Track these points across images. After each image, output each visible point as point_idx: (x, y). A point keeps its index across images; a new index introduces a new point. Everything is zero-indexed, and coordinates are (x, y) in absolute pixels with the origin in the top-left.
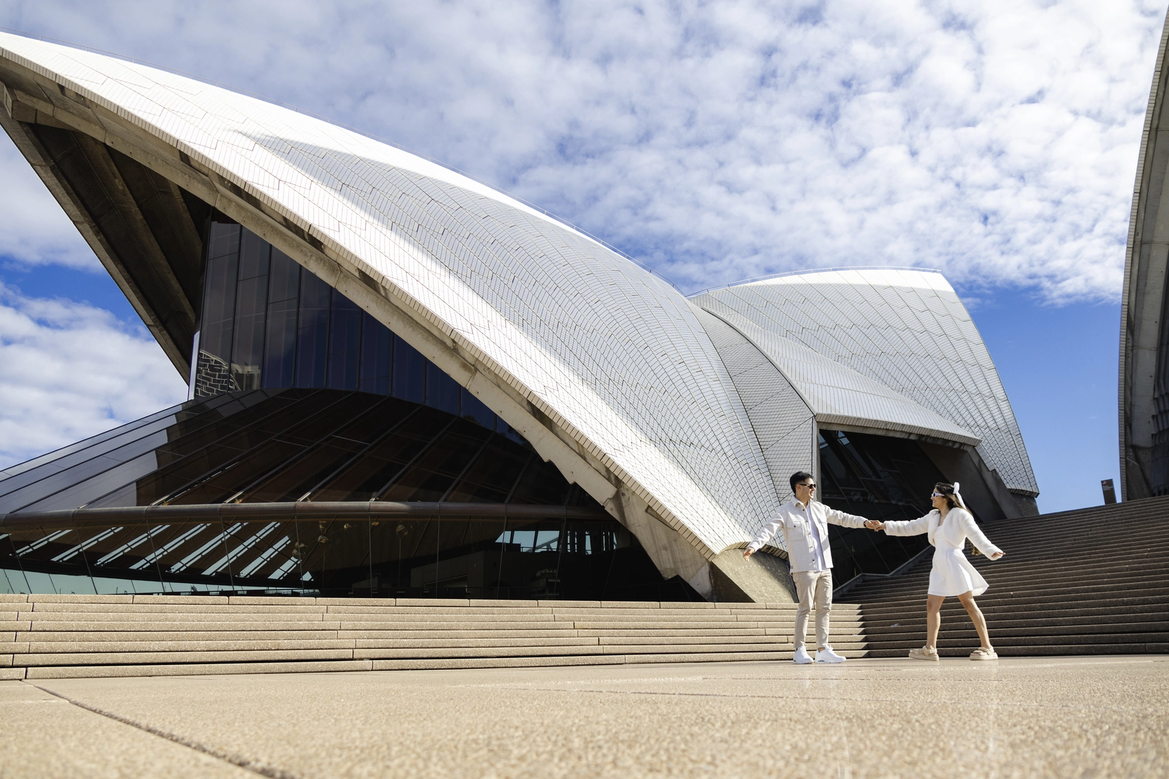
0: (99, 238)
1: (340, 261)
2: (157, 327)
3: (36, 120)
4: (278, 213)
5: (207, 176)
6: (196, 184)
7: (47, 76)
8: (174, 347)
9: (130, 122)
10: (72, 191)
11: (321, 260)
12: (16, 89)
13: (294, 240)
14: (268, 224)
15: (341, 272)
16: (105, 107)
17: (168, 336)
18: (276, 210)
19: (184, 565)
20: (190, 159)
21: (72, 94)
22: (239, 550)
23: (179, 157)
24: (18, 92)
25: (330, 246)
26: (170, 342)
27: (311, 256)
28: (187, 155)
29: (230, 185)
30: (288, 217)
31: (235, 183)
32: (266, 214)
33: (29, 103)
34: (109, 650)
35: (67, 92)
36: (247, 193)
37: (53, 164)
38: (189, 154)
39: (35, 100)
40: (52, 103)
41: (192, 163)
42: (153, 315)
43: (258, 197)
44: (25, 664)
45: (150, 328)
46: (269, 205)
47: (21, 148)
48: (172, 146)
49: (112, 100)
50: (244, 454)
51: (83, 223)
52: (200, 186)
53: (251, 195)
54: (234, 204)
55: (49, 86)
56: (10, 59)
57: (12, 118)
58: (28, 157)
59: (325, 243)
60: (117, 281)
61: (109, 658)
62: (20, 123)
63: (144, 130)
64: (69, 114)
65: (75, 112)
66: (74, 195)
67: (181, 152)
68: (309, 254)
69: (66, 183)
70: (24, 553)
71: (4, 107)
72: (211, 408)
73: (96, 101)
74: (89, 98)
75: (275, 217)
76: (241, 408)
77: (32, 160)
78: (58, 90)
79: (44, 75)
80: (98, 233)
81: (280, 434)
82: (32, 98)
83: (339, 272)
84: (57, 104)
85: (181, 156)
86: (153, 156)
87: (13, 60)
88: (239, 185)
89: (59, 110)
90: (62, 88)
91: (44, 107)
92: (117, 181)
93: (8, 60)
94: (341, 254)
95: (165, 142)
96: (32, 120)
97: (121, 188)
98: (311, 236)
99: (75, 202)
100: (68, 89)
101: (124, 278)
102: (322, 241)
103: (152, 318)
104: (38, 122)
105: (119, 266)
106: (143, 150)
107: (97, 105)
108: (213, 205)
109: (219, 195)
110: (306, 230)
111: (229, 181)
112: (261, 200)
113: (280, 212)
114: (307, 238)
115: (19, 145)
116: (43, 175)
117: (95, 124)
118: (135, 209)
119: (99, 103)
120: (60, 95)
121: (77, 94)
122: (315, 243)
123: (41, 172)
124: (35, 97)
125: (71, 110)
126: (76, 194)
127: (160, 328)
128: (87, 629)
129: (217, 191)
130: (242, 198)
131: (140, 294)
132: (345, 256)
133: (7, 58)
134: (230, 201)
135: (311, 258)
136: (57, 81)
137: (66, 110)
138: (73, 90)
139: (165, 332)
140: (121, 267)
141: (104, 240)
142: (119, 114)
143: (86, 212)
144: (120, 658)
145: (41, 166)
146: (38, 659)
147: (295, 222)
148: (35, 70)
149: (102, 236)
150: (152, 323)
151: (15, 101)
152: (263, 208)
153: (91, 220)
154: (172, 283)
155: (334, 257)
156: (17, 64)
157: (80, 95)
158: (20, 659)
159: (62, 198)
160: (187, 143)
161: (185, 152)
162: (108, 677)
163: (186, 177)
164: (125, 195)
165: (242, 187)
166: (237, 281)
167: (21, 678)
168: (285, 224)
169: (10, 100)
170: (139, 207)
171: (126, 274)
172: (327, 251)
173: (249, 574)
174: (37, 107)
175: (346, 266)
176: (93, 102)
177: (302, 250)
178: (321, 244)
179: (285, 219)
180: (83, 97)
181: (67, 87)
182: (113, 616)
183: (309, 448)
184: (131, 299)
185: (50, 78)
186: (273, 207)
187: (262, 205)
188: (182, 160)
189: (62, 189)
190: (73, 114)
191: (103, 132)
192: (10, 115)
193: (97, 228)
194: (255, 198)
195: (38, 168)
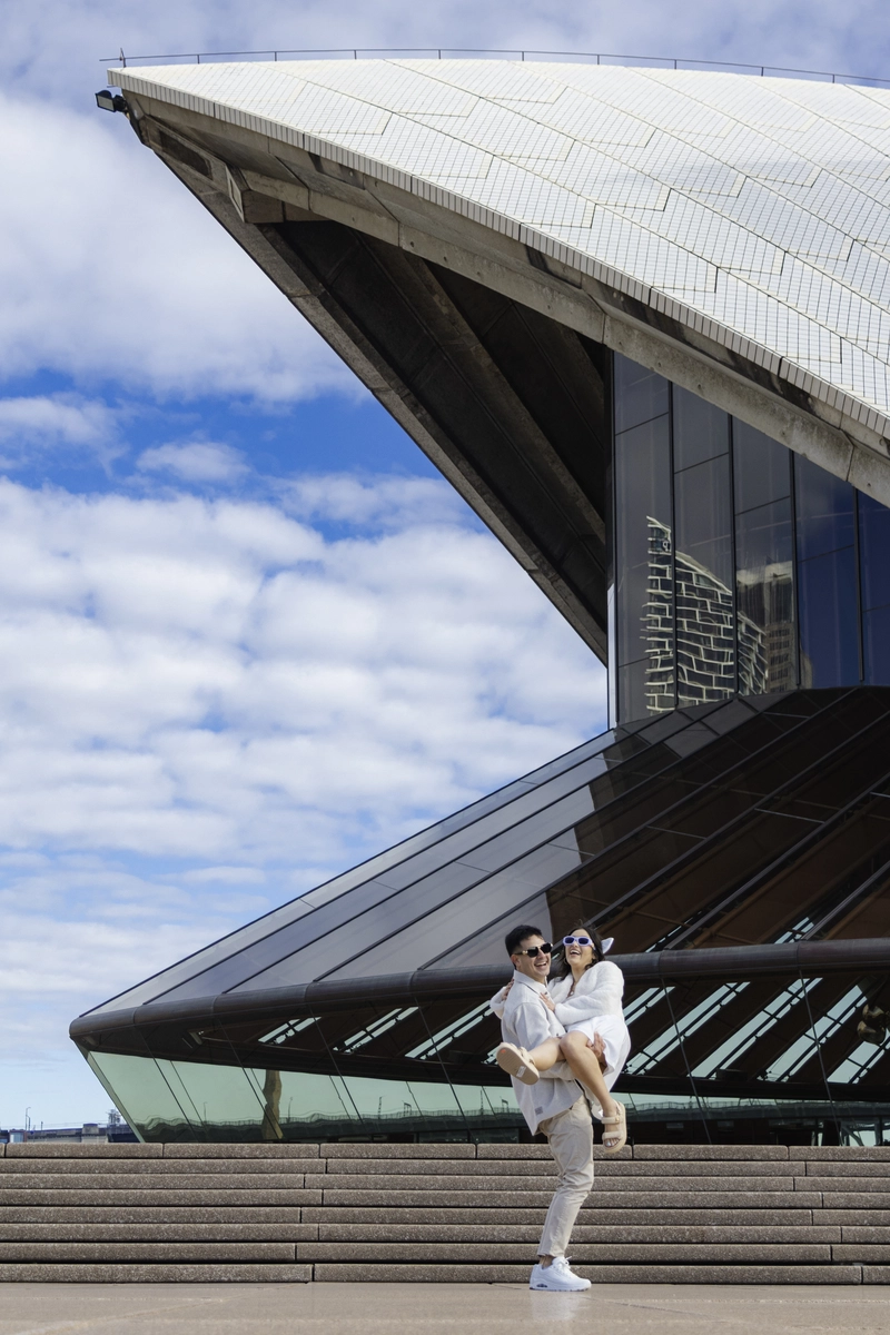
0: (419, 415)
1: (846, 426)
2: (546, 574)
3: (284, 216)
4: (717, 343)
5: (580, 288)
6: (564, 302)
7: (290, 142)
8: (582, 609)
9: (436, 205)
10: (361, 335)
11: (813, 425)
12: (246, 169)
13: (756, 391)
14: (704, 365)
15: (854, 446)
16: (390, 182)
17: (568, 589)
18: (713, 337)
19: (652, 1058)
20: (547, 259)
21: (334, 167)
22: (758, 1024)
23: (525, 258)
24: (249, 173)
25: (823, 398)
26: (574, 600)
27: (793, 420)
28: (540, 253)
29: (622, 299)
30: (736, 350)
31: (631, 294)
32: (695, 348)
33: (268, 192)
34: (431, 1239)
35: (325, 165)
36: (655, 312)
37: (323, 290)
38: (543, 250)
39: (277, 184)
40: (305, 185)
41: (551, 266)
42: (535, 552)
43: (676, 317)
44: (312, 1258)
45: (535, 576)
46: (698, 329)
47: (268, 269)
48: (511, 238)
49: (400, 166)
50: (701, 844)
51: (387, 390)
52: (571, 305)
53: (664, 314)
54: (636, 332)
55: (293, 158)
56: (228, 121)
57: (246, 221)
58: (282, 285)
59: (814, 393)
60: (463, 492)
61: (430, 1250)
62: (260, 226)
63: (461, 216)
64: (335, 201)
65: (344, 197)
66: (367, 342)
67: (529, 250)
68: (788, 417)
69: (350, 321)
70: (358, 1045)
71: (230, 202)
72: (653, 742)
73: (373, 175)
74: (362, 170)
75: (712, 351)
76: (710, 738)
77: (288, 289)
78: (310, 164)
79: (285, 140)
80: (416, 405)
81: (771, 795)
82: (272, 182)
83: (851, 447)
84: (312, 186)
85: (529, 255)
86: (484, 258)
87: (233, 122)
88: (638, 298)
89: (318, 195)
90: (316, 159)
91: (293, 196)
92: (436, 299)
93: (225, 122)
94: (846, 411)
95: (498, 233)
96: (276, 218)
97: (445, 310)
98: (784, 382)
99: (369, 356)
100: (326, 159)
101: (473, 485)
102: (807, 389)
103: (534, 557)
104: (289, 218)
105: (461, 464)
106: (465, 250)
107: (377, 181)
108: (599, 340)
109: (608, 319)
110: (774, 370)
111: (620, 293)
112: (683, 321)
113: (721, 341)
114: (778, 386)
115: (264, 266)
116: (310, 312)
117: (380, 214)
118: (474, 346)
119: (379, 177)
120: (315, 173)
121: (341, 165)
122: (795, 395)
123: (306, 307)
124: (275, 178)
125: (337, 194)
126: (369, 340)
127: (551, 575)
128: (404, 1203)
129: (604, 312)
130: (648, 322)
131: (506, 513)
132: (855, 416)
133: (223, 119)
134: (630, 327)
135: (792, 425)
136: (307, 149)
137: (329, 194)
138: (334, 159)
139: (561, 582)
140: (465, 465)
141: (428, 418)
142: (414, 192)
143: (391, 371)
144: (446, 1249)
145: (304, 296)
146: (329, 1249)
147: (751, 358)
148: (269, 135)
149: (424, 412)
150: (536, 568)
151: (246, 192)
152: (688, 338)
153: (401, 384)
154: (562, 481)
155: (834, 419)
156: (240, 127)
157: (347, 168)
158: (306, 1249)
159: (347, 350)
160: (537, 228)
161: (536, 247)
162: (428, 1282)
163: (545, 290)
164: (453, 324)
165: (645, 301)
166: (673, 473)
167: (306, 1279)
168: (731, 363)
169: (238, 192)
170: (483, 340)
171: (475, 477)
172: (819, 409)
173: (787, 1073)
174: (282, 197)
175: (859, 435)
176: (370, 176)
177: (774, 411)
178: (807, 395)
179: (731, 353)
180: (353, 170)
181: (323, 155)
182: (443, 1180)
183: (825, 824)
184: (491, 523)
185: (295, 144)
186: (706, 333)
187: (686, 331)
188: (532, 263)
189: (344, 334)
190: (341, 200)
191: (393, 226)
192: (241, 215)
193: (412, 398)
194: (672, 320)
195: (300, 301)
